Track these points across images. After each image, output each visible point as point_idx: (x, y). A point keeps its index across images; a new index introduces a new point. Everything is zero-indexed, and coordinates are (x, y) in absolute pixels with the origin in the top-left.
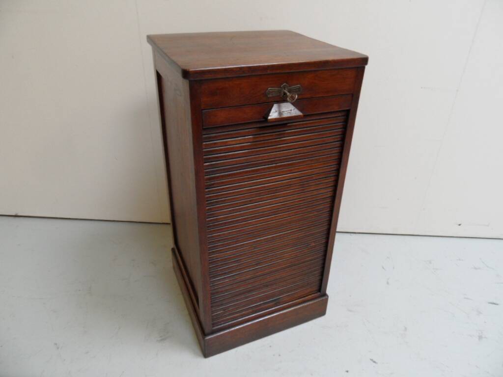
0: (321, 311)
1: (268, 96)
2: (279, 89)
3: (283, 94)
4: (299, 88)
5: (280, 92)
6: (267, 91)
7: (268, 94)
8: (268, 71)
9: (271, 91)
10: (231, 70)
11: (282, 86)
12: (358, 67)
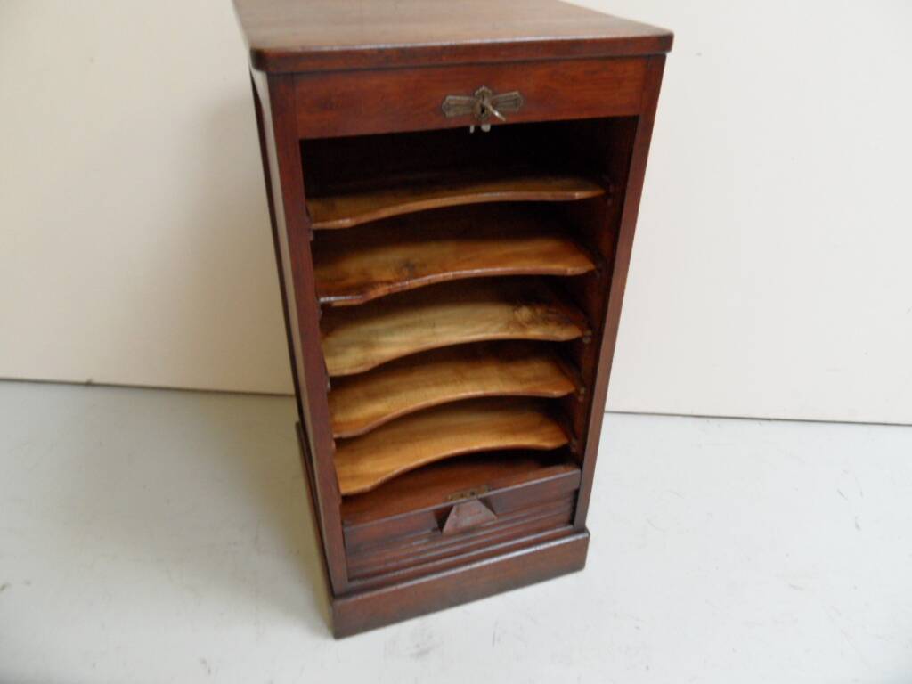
0: (573, 560)
1: (447, 114)
2: (472, 99)
3: (479, 111)
4: (516, 100)
5: (472, 106)
6: (444, 104)
7: (449, 109)
8: (444, 58)
9: (453, 103)
10: (362, 54)
11: (477, 93)
12: (649, 56)
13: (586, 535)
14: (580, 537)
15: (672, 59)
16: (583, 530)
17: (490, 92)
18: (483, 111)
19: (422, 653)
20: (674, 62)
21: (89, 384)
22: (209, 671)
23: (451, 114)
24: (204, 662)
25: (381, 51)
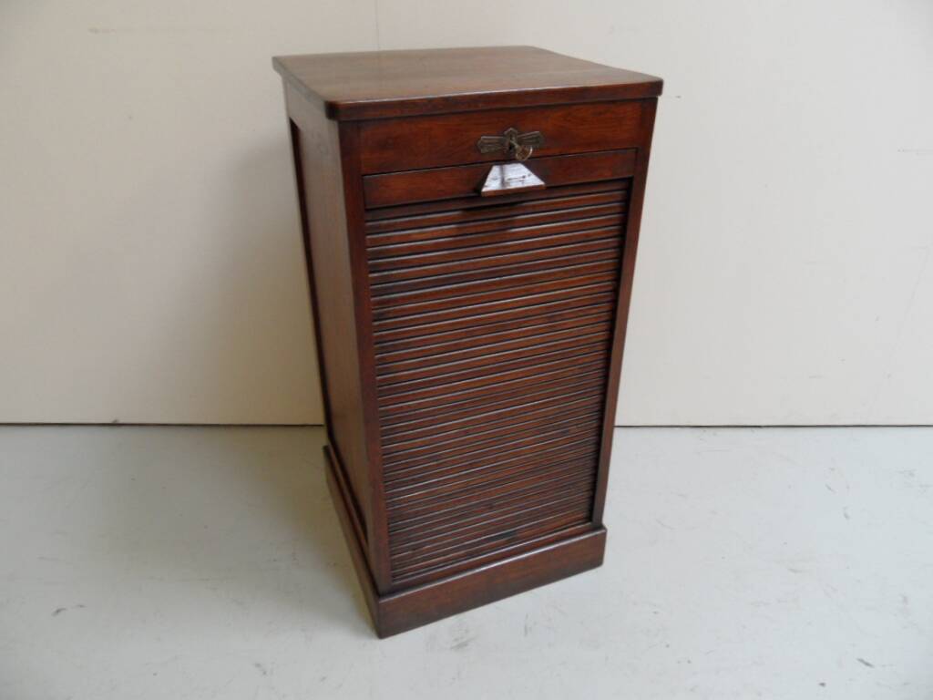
1: (482, 151)
2: (501, 138)
3: (508, 148)
4: (536, 138)
5: (501, 143)
6: (479, 142)
7: (482, 147)
8: (480, 105)
9: (486, 141)
10: (413, 104)
11: (506, 133)
12: (644, 99)
13: (603, 531)
14: (598, 533)
15: (662, 101)
16: (600, 526)
17: (516, 131)
18: (510, 148)
19: (461, 646)
20: (664, 103)
21: (115, 425)
22: (265, 673)
23: (484, 150)
24: (258, 665)
25: (430, 101)
